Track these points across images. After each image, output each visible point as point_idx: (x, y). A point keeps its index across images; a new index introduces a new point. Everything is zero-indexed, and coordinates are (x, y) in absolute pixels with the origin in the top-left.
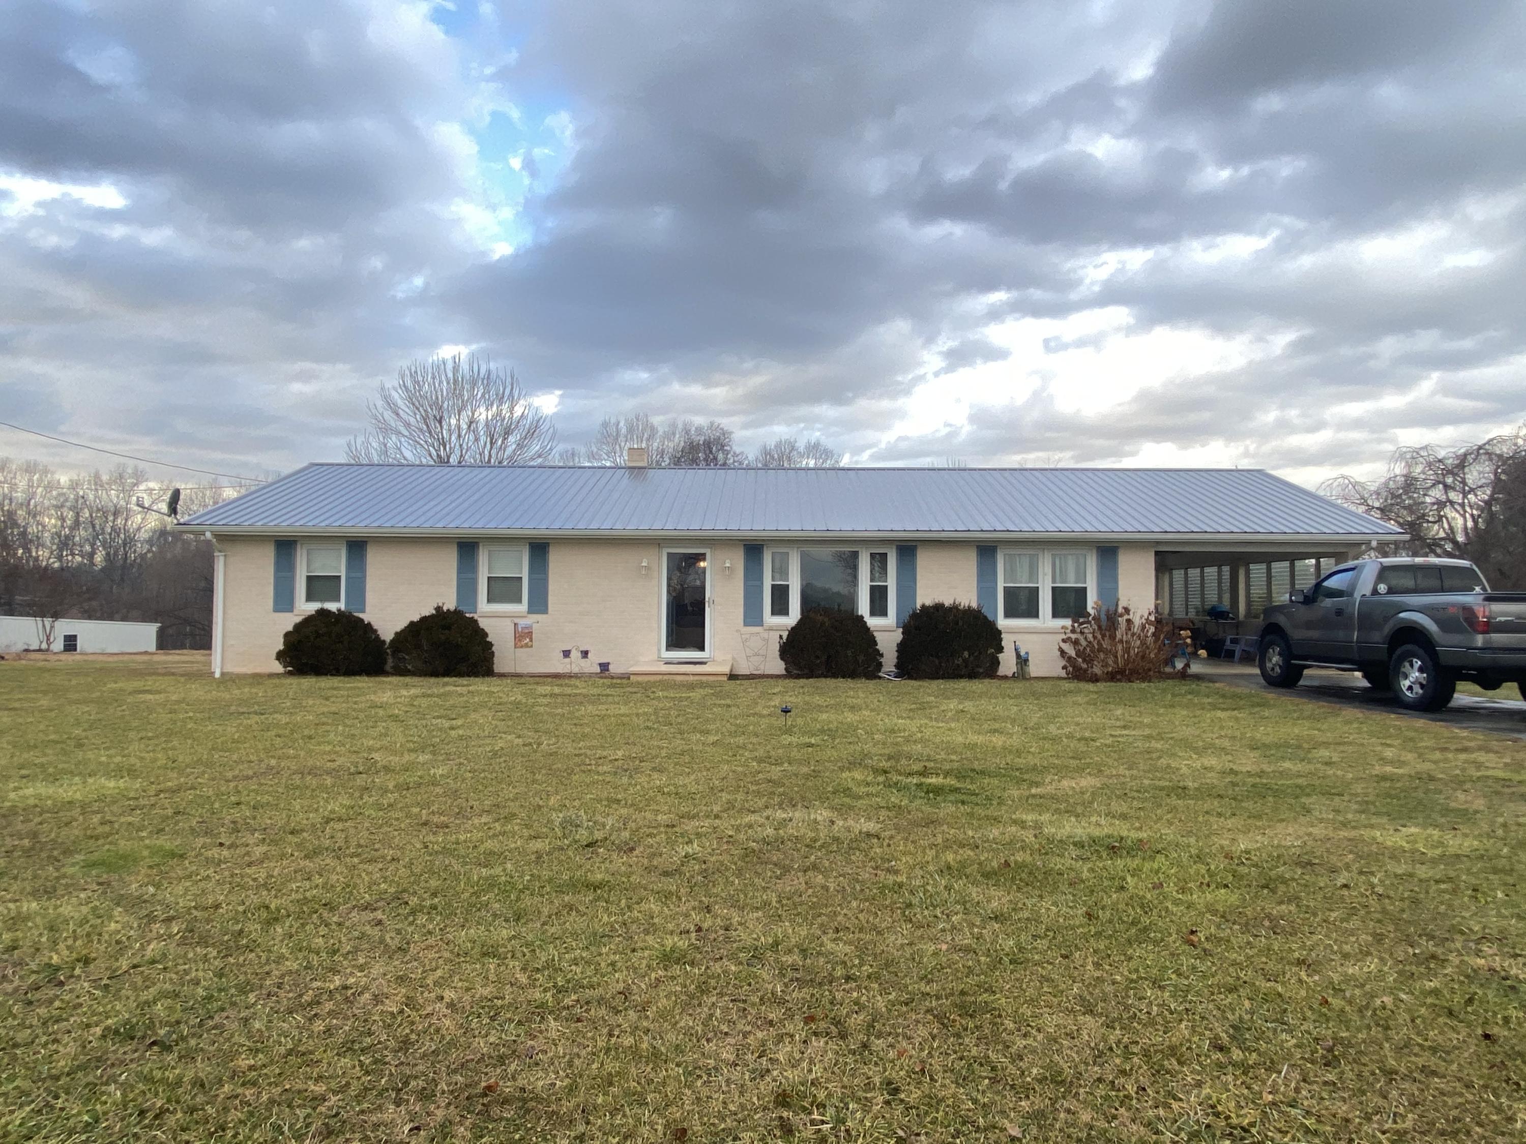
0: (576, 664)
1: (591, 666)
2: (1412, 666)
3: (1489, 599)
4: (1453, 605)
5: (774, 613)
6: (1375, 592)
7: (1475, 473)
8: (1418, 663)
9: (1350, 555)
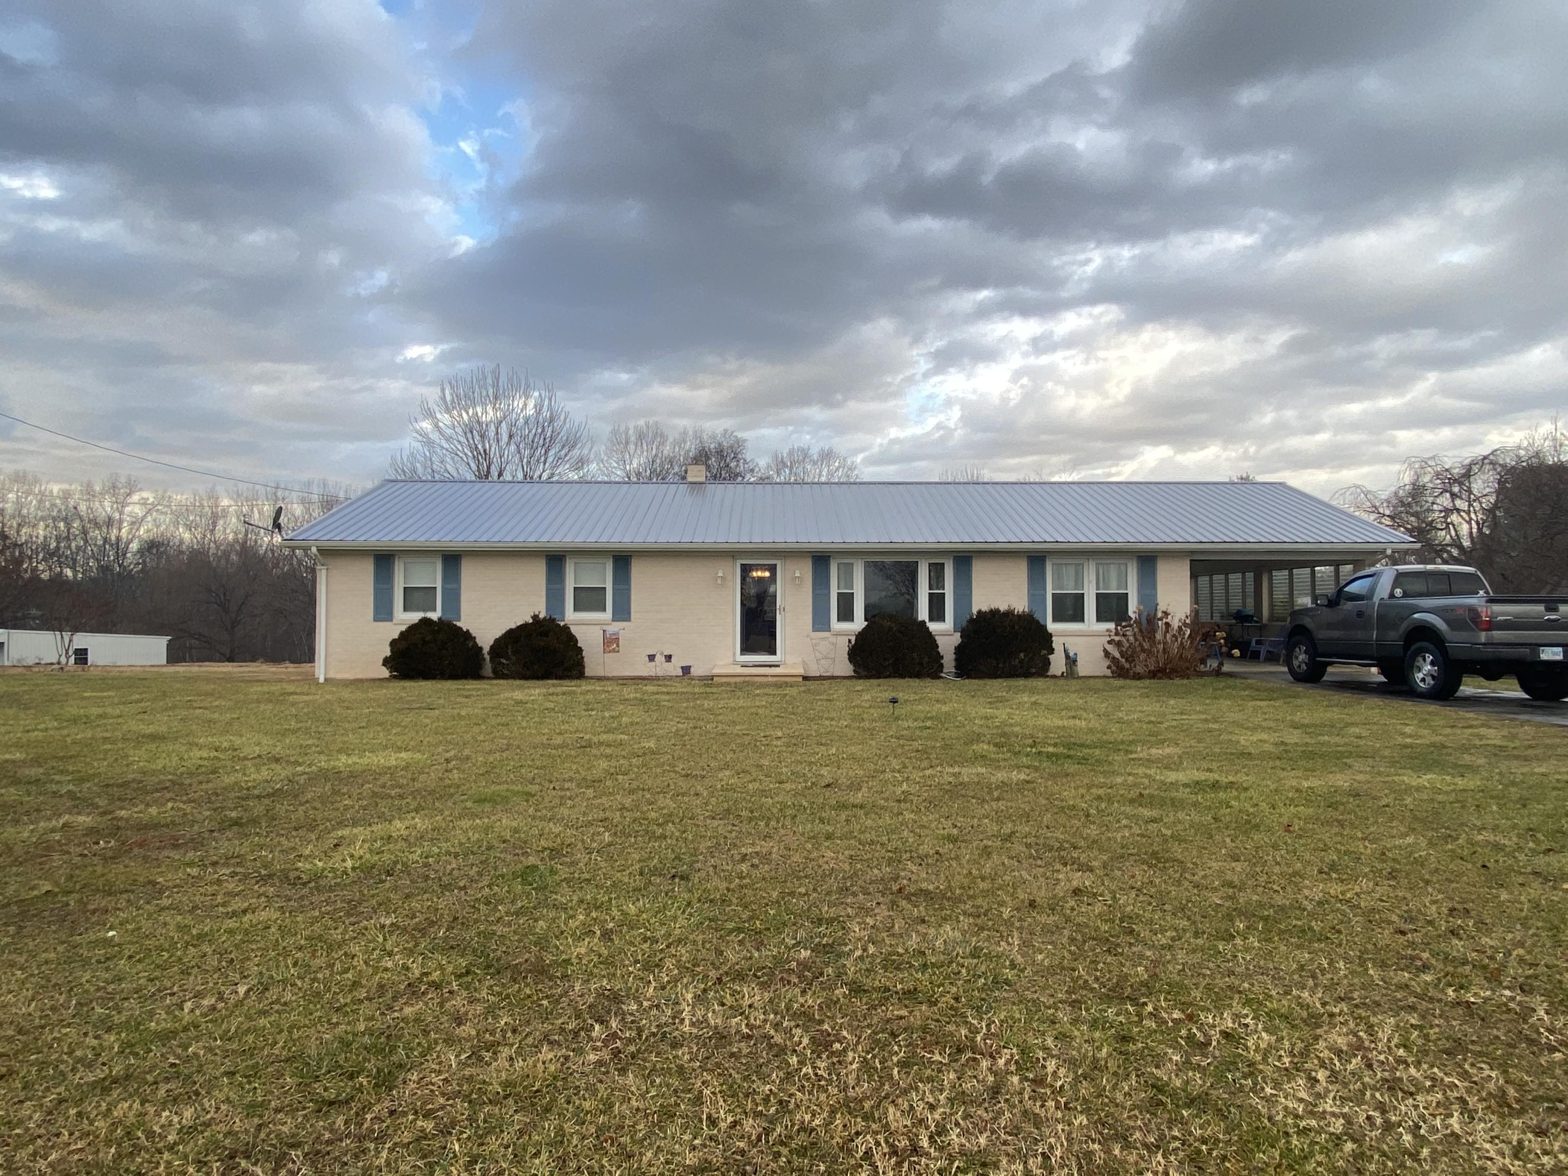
0: (660, 668)
1: (674, 669)
2: (1424, 660)
3: (1491, 601)
4: (1461, 606)
5: (840, 619)
6: (1392, 596)
7: (1480, 482)
8: (1430, 658)
9: (1367, 563)
